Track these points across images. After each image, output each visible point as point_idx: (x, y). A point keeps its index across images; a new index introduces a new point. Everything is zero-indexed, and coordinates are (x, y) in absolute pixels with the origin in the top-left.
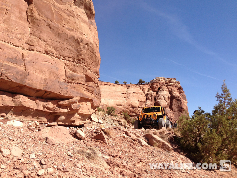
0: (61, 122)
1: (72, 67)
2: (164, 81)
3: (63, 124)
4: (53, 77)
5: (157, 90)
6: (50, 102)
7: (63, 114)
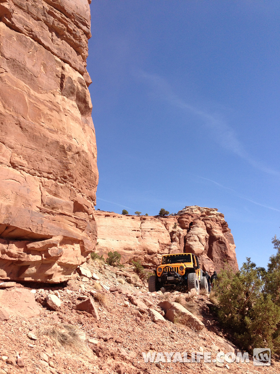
0: (30, 277)
1: (53, 189)
2: (199, 212)
3: (33, 280)
4: (20, 204)
5: (187, 226)
6: (14, 245)
7: (34, 263)
